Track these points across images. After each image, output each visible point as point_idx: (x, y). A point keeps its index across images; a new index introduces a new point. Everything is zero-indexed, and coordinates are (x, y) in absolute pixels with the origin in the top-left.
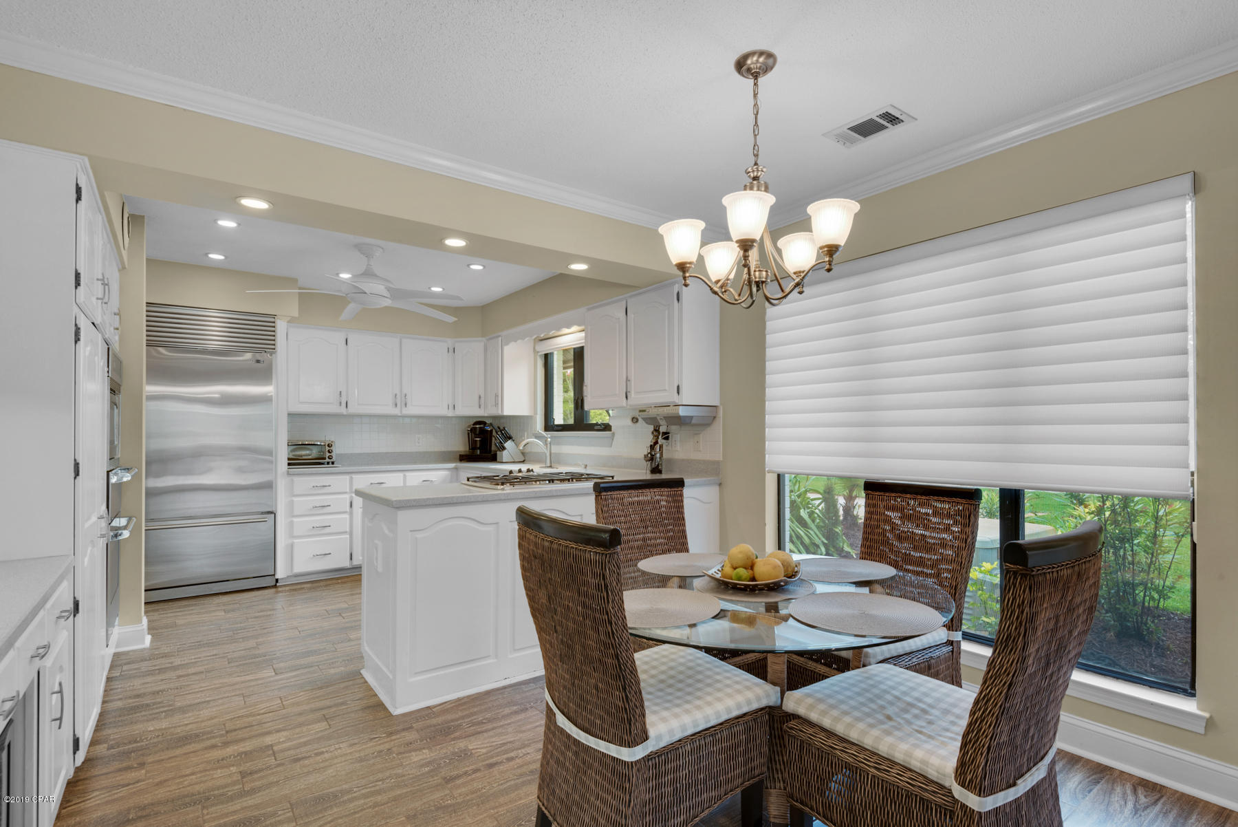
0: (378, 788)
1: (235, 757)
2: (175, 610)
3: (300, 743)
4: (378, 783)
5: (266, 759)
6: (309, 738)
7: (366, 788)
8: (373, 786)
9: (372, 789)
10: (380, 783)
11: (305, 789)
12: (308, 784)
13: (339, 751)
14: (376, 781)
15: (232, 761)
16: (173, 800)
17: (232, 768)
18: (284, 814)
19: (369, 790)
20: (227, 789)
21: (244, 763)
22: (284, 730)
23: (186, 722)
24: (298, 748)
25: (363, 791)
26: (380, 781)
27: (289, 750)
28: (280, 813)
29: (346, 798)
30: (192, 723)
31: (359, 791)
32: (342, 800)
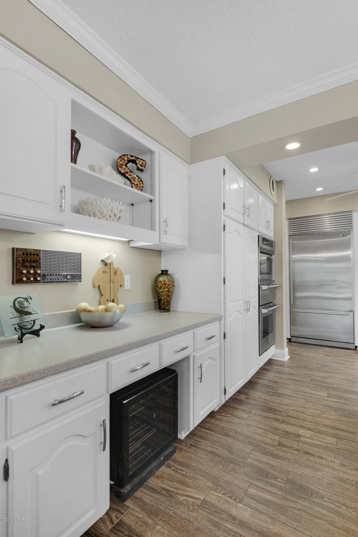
0: (340, 510)
1: (282, 431)
2: (305, 348)
3: (315, 444)
4: (342, 506)
5: (293, 442)
6: (321, 444)
7: (333, 504)
8: (338, 506)
9: (337, 508)
10: (344, 508)
11: (299, 474)
12: (303, 473)
13: (332, 464)
14: (343, 505)
15: (279, 433)
16: (247, 437)
17: (277, 437)
18: (280, 482)
19: (333, 506)
20: (267, 447)
21: (283, 437)
22: (312, 431)
23: (276, 402)
24: (311, 446)
25: (330, 505)
26: (345, 506)
27: (306, 444)
28: (279, 479)
29: (316, 500)
30: (277, 403)
31: (328, 502)
32: (314, 499)
